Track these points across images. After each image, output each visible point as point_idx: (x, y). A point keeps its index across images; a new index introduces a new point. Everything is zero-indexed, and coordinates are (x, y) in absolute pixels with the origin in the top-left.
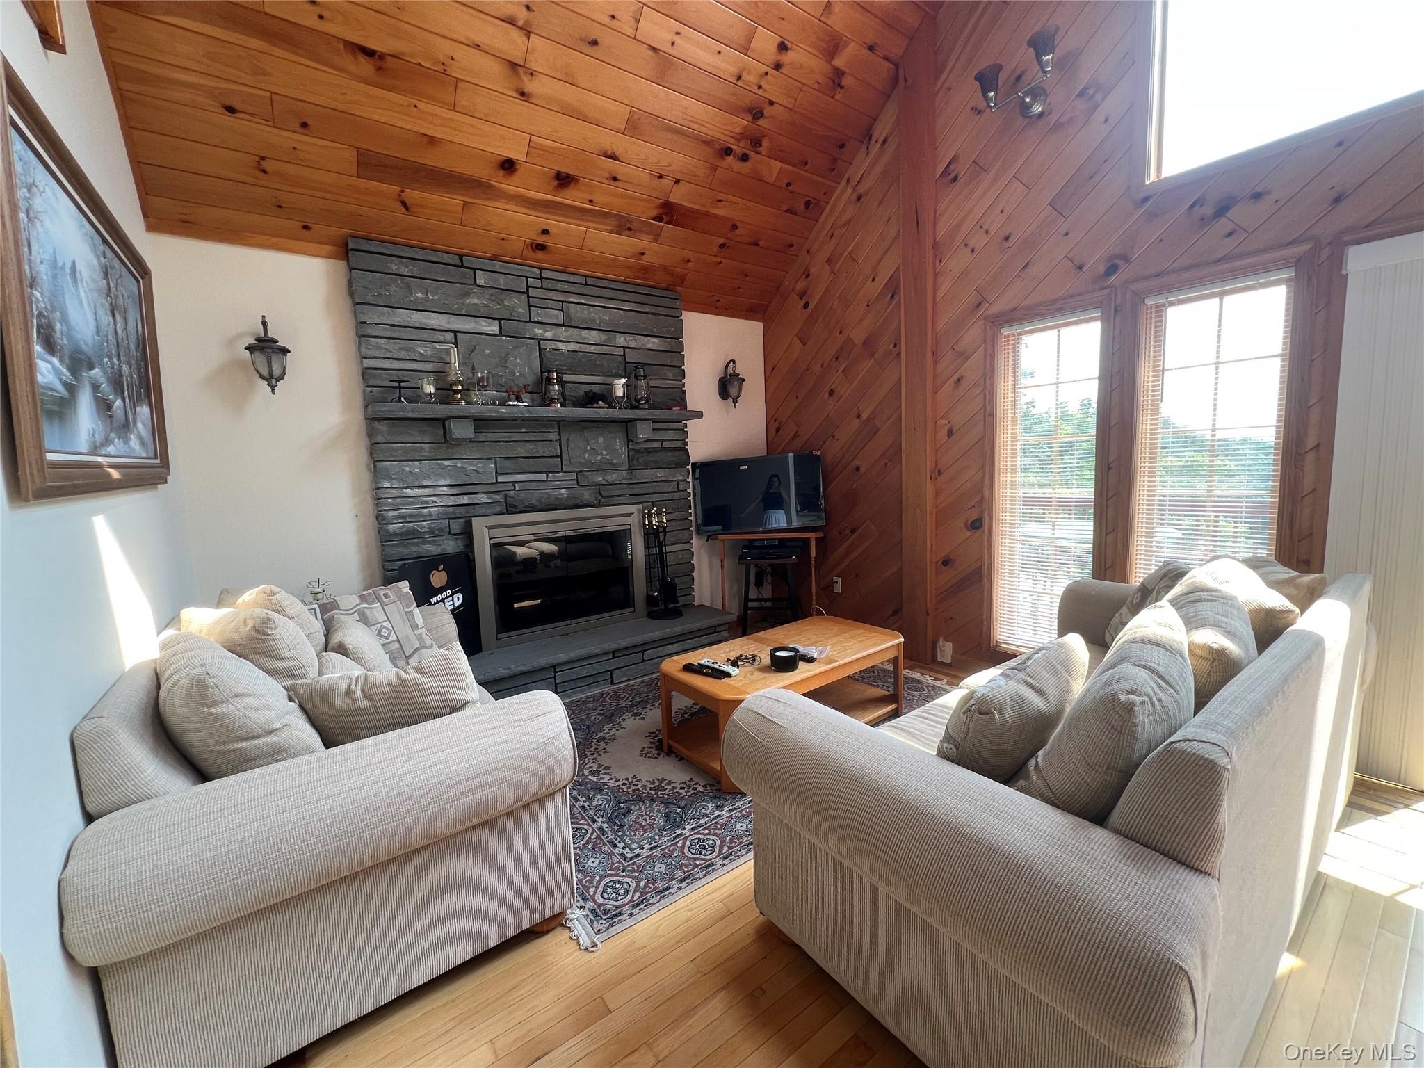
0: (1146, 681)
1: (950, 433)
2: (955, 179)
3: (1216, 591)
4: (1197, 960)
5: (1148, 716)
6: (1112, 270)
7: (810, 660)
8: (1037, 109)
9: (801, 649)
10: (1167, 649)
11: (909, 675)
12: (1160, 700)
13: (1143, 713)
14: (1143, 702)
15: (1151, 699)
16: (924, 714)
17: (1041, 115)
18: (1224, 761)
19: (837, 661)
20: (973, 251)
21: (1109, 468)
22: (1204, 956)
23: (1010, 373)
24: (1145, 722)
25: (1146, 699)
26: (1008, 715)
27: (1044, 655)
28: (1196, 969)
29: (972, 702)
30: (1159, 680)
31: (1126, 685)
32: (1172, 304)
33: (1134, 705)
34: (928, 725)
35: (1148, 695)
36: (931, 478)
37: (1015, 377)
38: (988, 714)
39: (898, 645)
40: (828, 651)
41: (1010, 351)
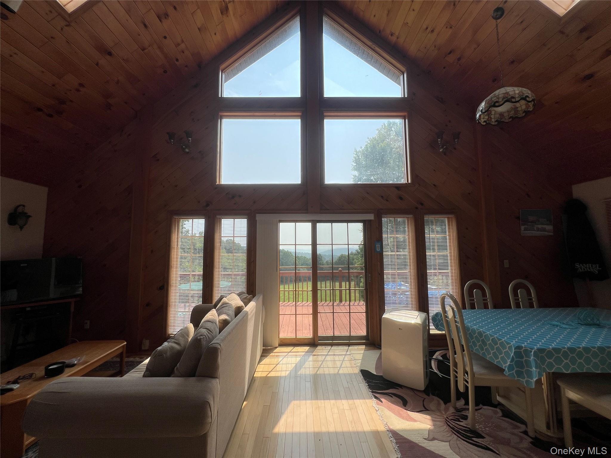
0: (205, 332)
1: (152, 251)
2: (158, 160)
3: (228, 304)
4: (212, 399)
5: (205, 341)
6: (207, 205)
7: (73, 365)
8: (187, 150)
9: (67, 361)
10: (212, 323)
11: (127, 360)
12: (208, 336)
13: (204, 341)
14: (203, 338)
15: (206, 337)
16: (136, 370)
17: (188, 153)
18: (219, 347)
19: (90, 362)
20: (164, 187)
21: (207, 266)
22: (214, 398)
23: (176, 230)
24: (204, 343)
25: (204, 337)
26: (168, 354)
27: (180, 332)
28: (211, 401)
29: (156, 353)
30: (208, 331)
31: (200, 334)
32: (223, 218)
33: (201, 339)
34: (138, 374)
35: (205, 335)
36: (143, 270)
37: (178, 232)
38: (161, 356)
39: (123, 346)
40: (83, 359)
41: (177, 221)
